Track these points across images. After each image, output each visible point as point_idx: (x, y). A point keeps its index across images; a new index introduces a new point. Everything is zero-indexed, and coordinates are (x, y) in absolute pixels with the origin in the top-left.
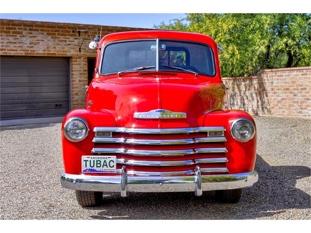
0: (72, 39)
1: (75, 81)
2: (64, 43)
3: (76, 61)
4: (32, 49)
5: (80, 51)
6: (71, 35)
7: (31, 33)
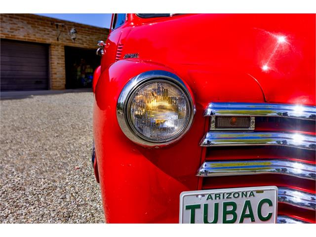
0: (50, 30)
1: (53, 63)
2: (44, 32)
3: (55, 48)
4: (12, 34)
5: (58, 40)
6: (50, 27)
7: (11, 20)
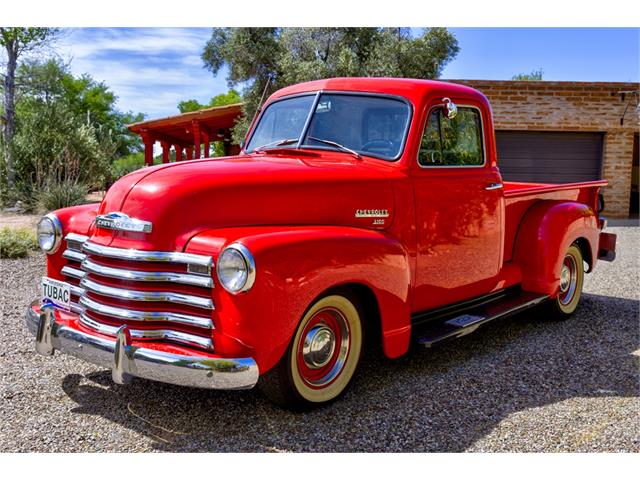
0: (609, 105)
1: (608, 167)
2: (595, 112)
3: (614, 139)
4: (539, 121)
5: (622, 123)
6: (608, 100)
7: (540, 99)
